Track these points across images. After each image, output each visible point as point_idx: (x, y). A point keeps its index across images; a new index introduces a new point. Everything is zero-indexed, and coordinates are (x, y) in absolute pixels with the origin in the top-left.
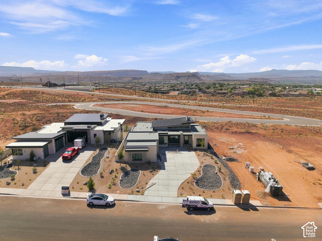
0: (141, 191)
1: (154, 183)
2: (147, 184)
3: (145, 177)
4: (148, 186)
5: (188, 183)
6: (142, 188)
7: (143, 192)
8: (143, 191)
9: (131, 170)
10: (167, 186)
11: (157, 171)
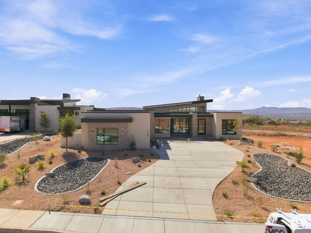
0: (94, 202)
1: (141, 182)
2: (120, 184)
3: (119, 170)
4: (121, 189)
5: (235, 183)
6: (103, 194)
7: (102, 204)
8: (101, 201)
9: (88, 159)
10: (177, 190)
11: (150, 161)
